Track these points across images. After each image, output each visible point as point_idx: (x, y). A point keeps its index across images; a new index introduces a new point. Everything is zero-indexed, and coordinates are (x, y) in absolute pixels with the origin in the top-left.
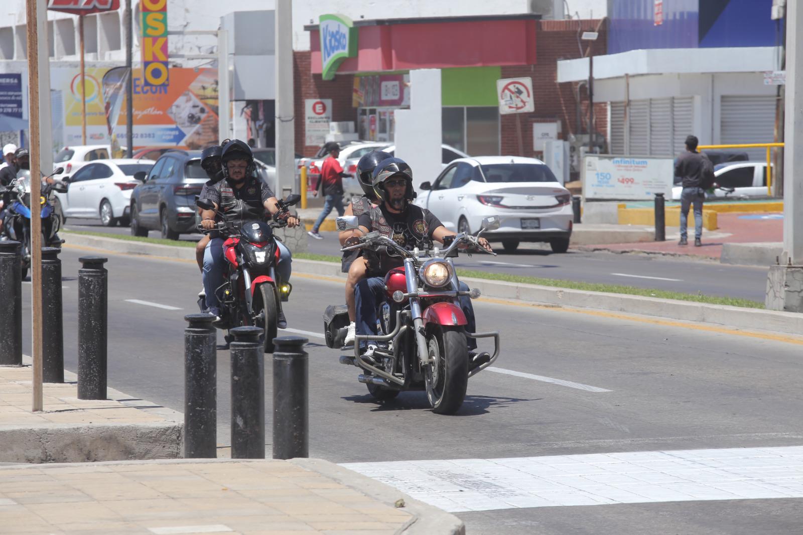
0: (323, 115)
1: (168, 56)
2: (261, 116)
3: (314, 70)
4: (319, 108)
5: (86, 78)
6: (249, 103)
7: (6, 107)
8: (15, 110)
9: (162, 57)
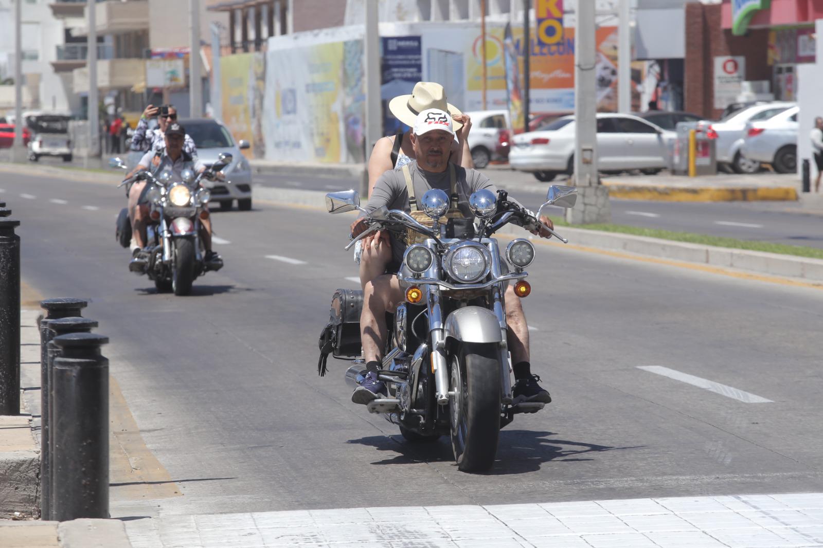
0: (735, 75)
1: (563, 12)
2: (666, 76)
3: (724, 25)
4: (730, 67)
5: (488, 39)
6: (660, 62)
7: (406, 72)
8: (415, 75)
9: (556, 13)
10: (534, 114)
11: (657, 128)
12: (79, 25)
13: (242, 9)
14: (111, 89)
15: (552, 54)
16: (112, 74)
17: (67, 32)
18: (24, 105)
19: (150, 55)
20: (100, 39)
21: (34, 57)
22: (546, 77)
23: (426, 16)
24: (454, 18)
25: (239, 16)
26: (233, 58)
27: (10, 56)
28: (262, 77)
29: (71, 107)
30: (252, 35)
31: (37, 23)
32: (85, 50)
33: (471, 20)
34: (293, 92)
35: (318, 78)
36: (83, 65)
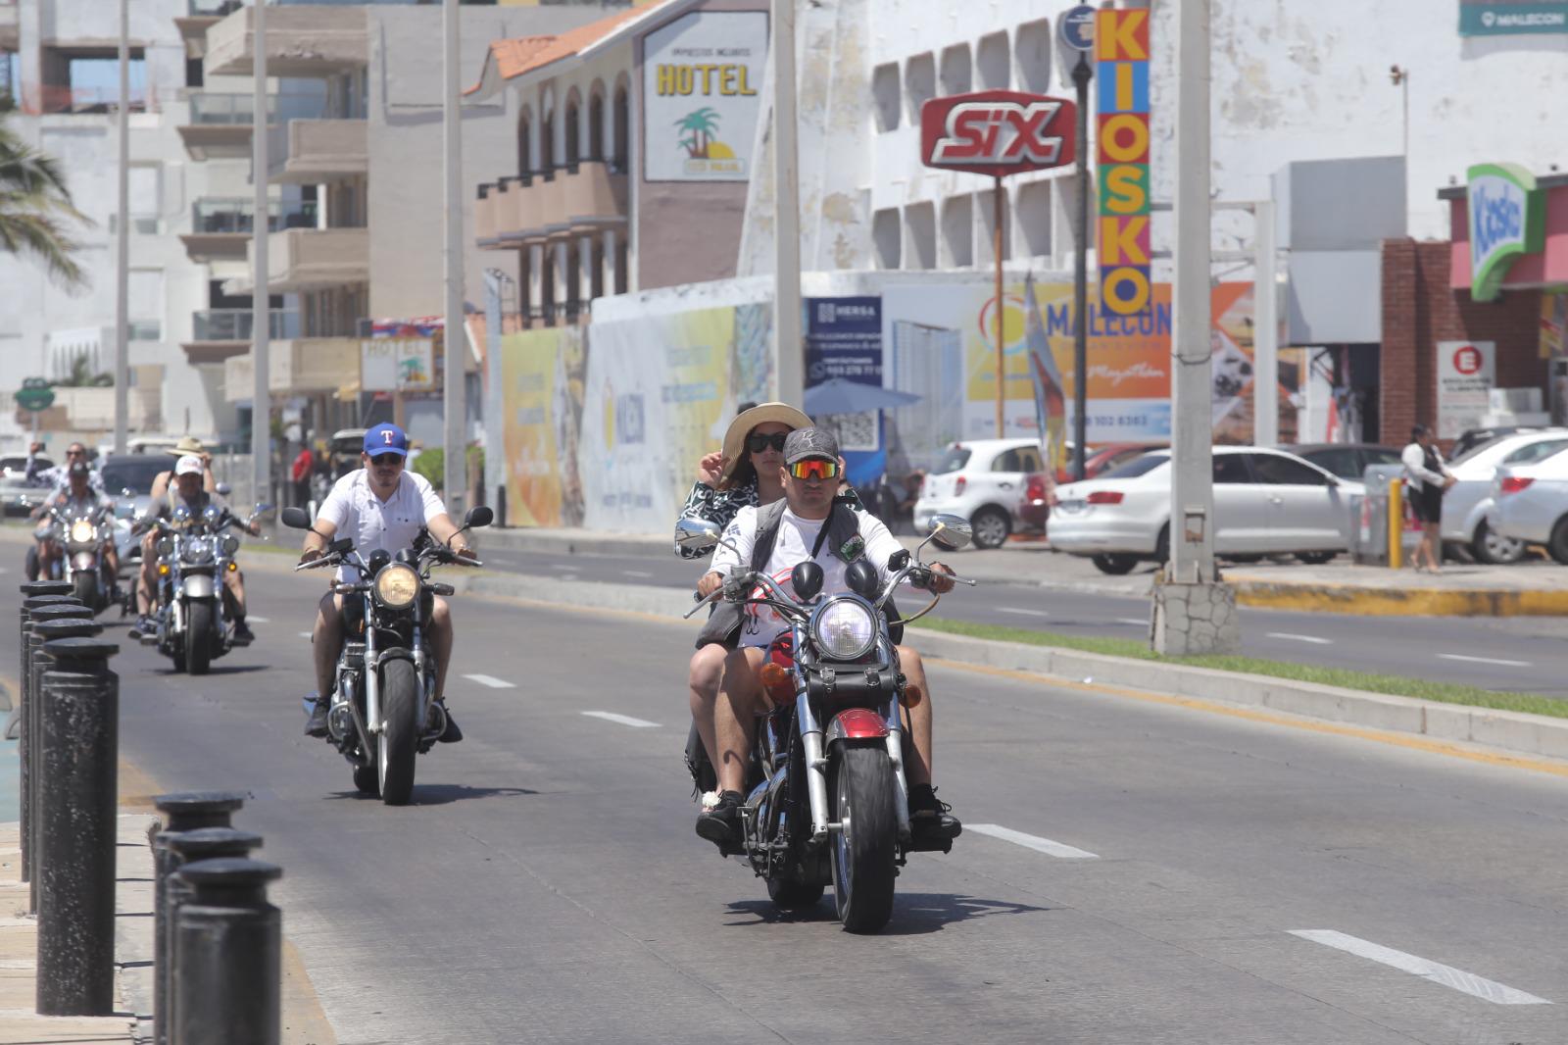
0: (1477, 376)
1: (1151, 255)
2: (1346, 378)
3: (1455, 283)
4: (1467, 360)
5: (1007, 303)
6: (1334, 349)
7: (851, 364)
8: (869, 370)
9: (1137, 256)
10: (1093, 446)
11: (1329, 475)
12: (237, 275)
13: (544, 245)
14: (297, 393)
15: (1127, 333)
16: (297, 367)
17: (215, 287)
18: (131, 425)
19: (369, 330)
20: (276, 301)
21: (153, 335)
22: (1118, 376)
23: (891, 260)
24: (945, 264)
25: (538, 257)
26: (526, 336)
27: (105, 332)
28: (580, 374)
29: (220, 429)
30: (561, 294)
31: (160, 270)
32: (247, 320)
33: (975, 268)
34: (637, 400)
35: (685, 375)
36: (244, 350)
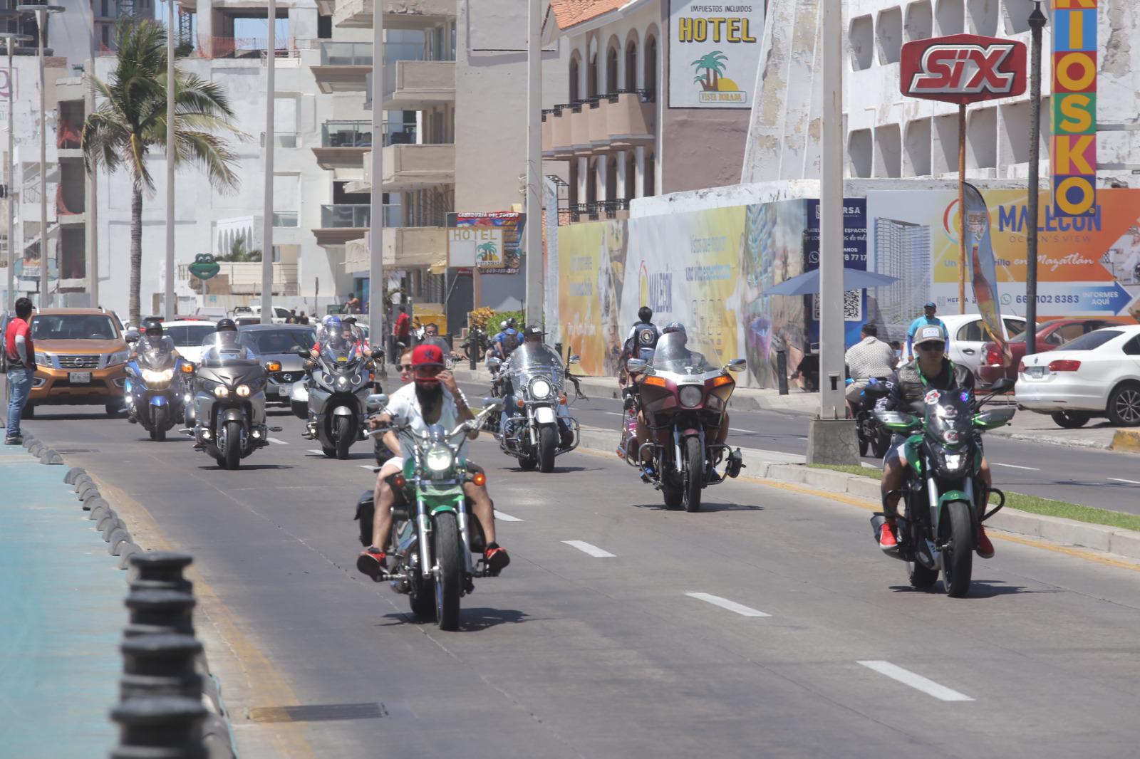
12: (355, 179)
13: (588, 157)
14: (396, 269)
15: (1063, 229)
16: (400, 248)
17: (338, 186)
18: (274, 290)
19: (454, 221)
20: (386, 199)
21: (292, 222)
22: (1056, 263)
23: (864, 171)
24: (907, 173)
25: (584, 165)
26: (576, 227)
27: (256, 219)
28: (620, 256)
29: (340, 293)
30: (602, 195)
31: (298, 174)
32: (366, 211)
33: (932, 176)
34: (666, 278)
35: (705, 259)
36: (360, 235)
